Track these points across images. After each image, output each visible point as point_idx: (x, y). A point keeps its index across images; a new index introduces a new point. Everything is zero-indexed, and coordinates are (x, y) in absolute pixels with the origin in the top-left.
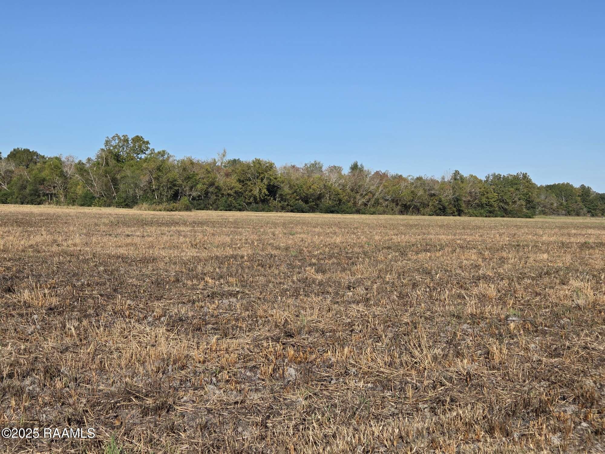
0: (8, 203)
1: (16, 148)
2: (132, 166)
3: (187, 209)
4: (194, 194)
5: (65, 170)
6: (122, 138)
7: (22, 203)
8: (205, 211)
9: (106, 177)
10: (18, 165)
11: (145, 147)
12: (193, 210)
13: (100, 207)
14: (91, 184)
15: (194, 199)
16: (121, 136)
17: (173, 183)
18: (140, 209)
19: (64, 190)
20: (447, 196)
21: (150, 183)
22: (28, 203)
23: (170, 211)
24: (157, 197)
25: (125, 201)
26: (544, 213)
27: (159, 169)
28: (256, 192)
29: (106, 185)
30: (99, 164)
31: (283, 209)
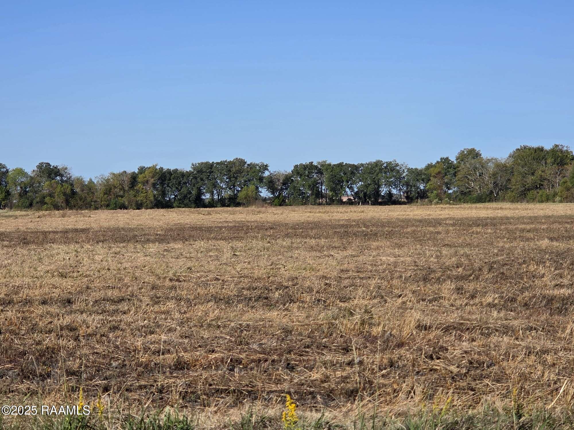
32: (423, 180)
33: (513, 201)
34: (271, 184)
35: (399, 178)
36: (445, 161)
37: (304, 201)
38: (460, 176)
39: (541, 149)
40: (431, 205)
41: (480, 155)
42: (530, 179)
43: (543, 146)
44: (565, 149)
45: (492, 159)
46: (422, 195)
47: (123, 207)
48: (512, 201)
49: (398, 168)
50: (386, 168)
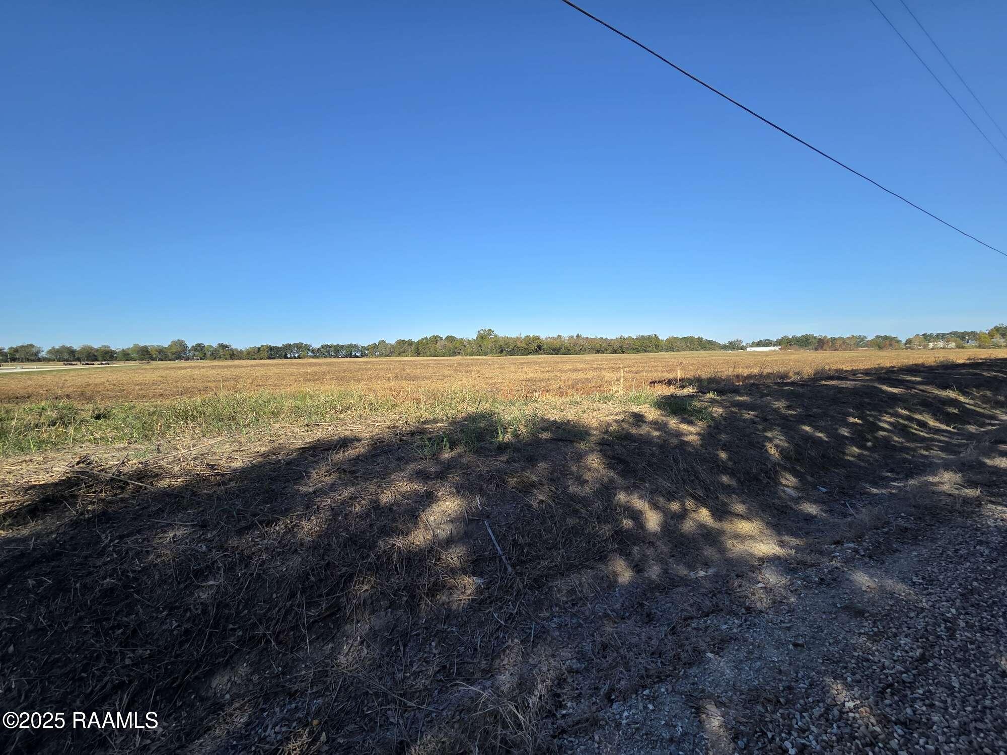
0: (445, 356)
1: (448, 335)
2: (488, 340)
3: (506, 356)
5: (464, 343)
6: (484, 330)
8: (513, 356)
9: (478, 345)
10: (448, 342)
11: (492, 333)
13: (476, 356)
14: (473, 348)
15: (509, 352)
17: (501, 347)
18: (489, 356)
19: (464, 350)
20: (597, 346)
21: (493, 346)
22: (452, 356)
23: (500, 357)
24: (495, 352)
25: (484, 354)
26: (678, 350)
27: (496, 341)
28: (533, 348)
29: (478, 348)
30: (476, 340)
31: (544, 354)
32: (367, 350)
34: (313, 351)
35: (358, 349)
36: (374, 344)
37: (326, 357)
38: (379, 348)
39: (405, 341)
40: (370, 358)
41: (386, 342)
42: (401, 350)
44: (411, 340)
45: (389, 343)
46: (366, 355)
47: (255, 359)
48: (396, 356)
49: (358, 346)
50: (354, 346)
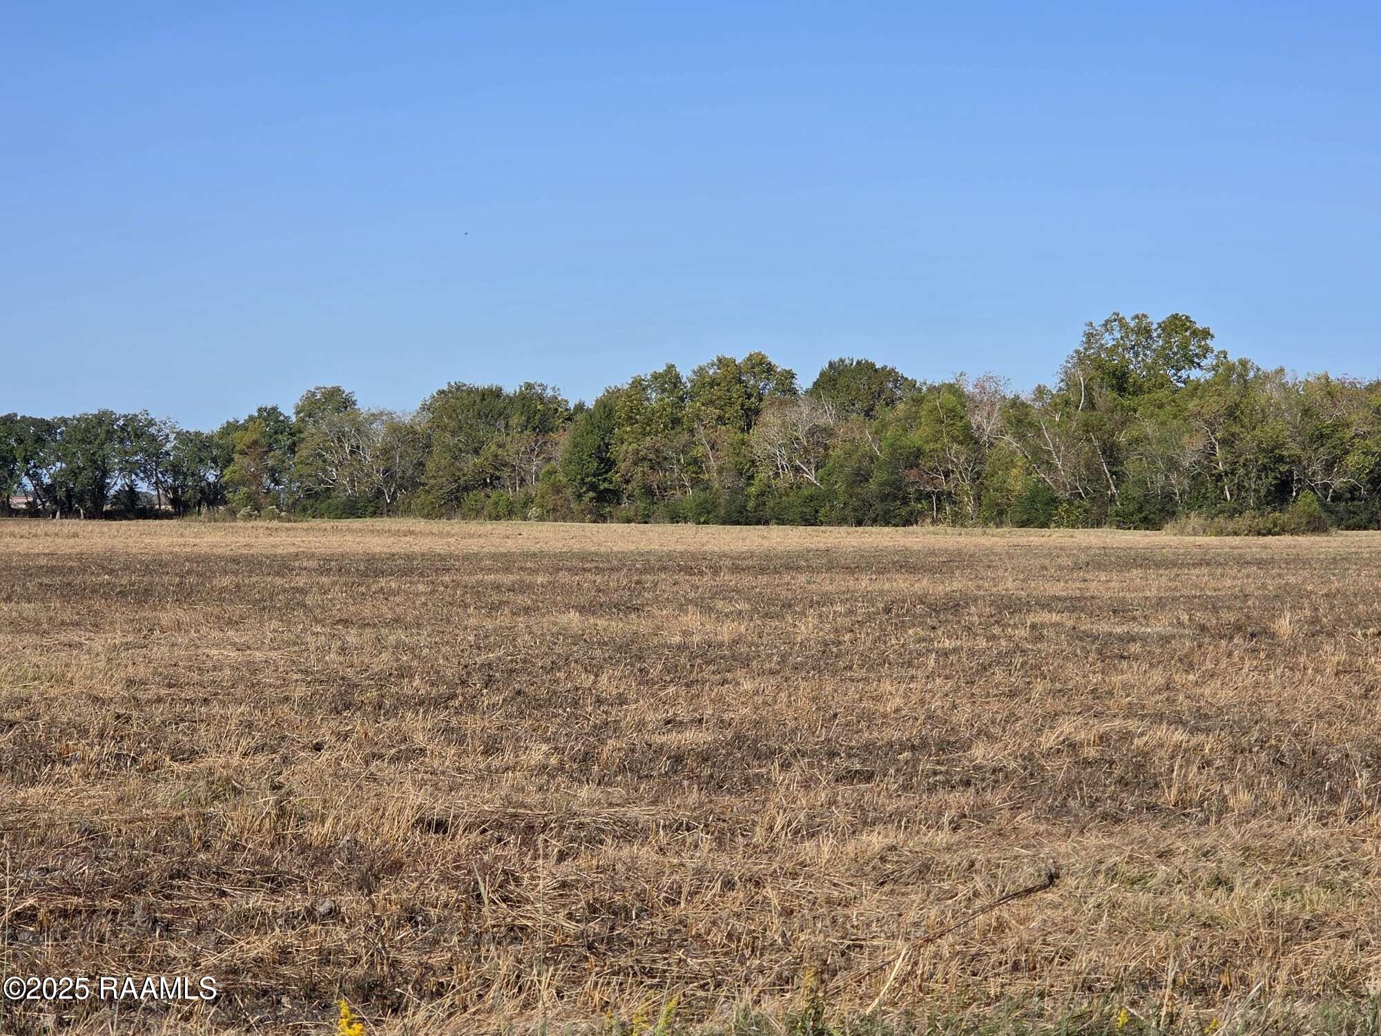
0: (822, 524)
1: (836, 360)
2: (1161, 407)
4: (1338, 483)
5: (976, 419)
6: (1132, 324)
7: (859, 523)
8: (1371, 532)
9: (1089, 440)
10: (844, 411)
11: (1200, 347)
12: (1333, 530)
13: (1073, 527)
14: (1048, 462)
15: (1337, 498)
16: (1128, 320)
17: (1274, 455)
18: (1182, 532)
19: (974, 480)
21: (1209, 454)
22: (874, 522)
23: (1264, 535)
24: (1231, 495)
25: (1140, 510)
27: (1232, 413)
29: (1088, 467)
30: (1067, 403)
32: (214, 461)
33: (431, 514)
35: (155, 453)
36: (270, 414)
38: (304, 451)
39: (496, 393)
40: (234, 520)
41: (354, 403)
42: (471, 463)
43: (500, 384)
44: (549, 393)
45: (381, 414)
48: (428, 516)
49: (153, 430)
50: (123, 429)
